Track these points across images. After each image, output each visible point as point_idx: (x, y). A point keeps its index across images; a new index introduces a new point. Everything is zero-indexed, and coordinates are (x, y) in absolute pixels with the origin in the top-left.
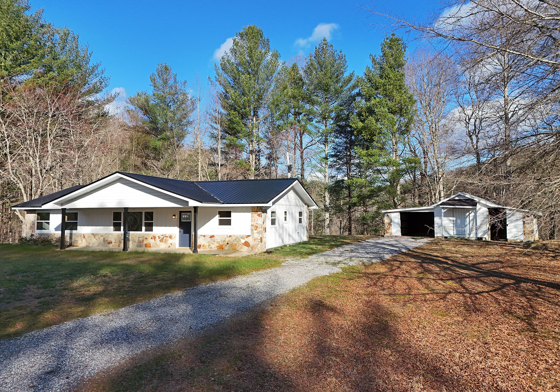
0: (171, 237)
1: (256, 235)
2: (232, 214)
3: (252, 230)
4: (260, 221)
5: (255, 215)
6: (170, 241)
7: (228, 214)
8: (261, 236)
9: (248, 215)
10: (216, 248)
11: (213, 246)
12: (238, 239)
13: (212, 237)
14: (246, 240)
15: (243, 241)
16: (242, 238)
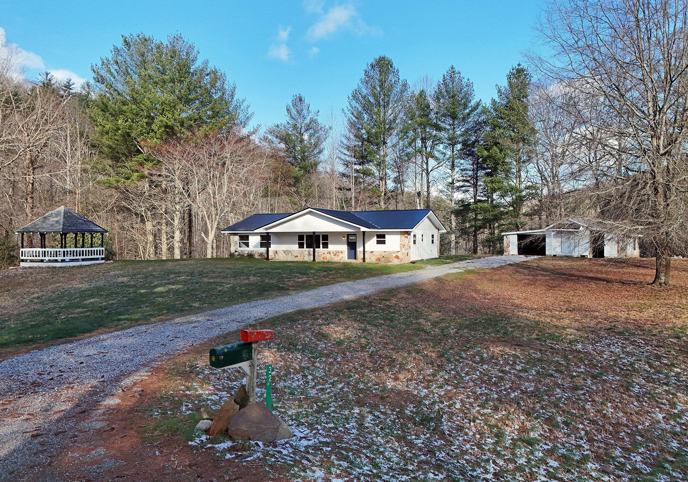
0: (342, 252)
1: (404, 251)
2: (386, 236)
3: (401, 248)
4: (406, 241)
5: (403, 237)
6: (341, 255)
7: (383, 236)
8: (407, 251)
9: (398, 237)
10: (375, 260)
11: (373, 259)
12: (391, 253)
13: (372, 252)
14: (397, 254)
15: (394, 255)
16: (394, 253)
